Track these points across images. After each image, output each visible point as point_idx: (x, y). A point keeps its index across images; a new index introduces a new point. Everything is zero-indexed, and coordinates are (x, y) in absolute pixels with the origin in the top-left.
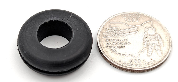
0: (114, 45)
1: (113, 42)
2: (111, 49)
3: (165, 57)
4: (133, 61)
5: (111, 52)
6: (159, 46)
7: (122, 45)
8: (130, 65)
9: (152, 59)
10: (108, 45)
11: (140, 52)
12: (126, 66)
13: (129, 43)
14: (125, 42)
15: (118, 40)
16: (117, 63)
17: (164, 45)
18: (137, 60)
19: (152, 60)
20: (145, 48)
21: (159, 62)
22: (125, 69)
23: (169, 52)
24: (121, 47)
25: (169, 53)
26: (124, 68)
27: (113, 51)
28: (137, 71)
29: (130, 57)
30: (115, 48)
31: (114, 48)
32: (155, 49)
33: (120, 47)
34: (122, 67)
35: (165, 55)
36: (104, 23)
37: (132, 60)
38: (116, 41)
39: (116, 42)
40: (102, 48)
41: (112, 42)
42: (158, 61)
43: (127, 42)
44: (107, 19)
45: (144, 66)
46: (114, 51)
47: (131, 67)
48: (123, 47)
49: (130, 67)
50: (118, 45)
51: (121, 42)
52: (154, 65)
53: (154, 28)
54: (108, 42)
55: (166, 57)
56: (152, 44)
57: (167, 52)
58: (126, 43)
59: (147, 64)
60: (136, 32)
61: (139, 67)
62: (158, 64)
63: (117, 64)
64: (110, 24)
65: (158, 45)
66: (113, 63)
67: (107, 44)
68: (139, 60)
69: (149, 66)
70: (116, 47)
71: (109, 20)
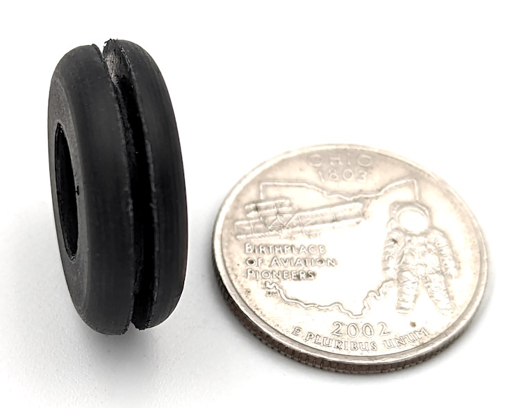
0: (277, 268)
1: (271, 256)
2: (264, 281)
3: (461, 318)
4: (343, 329)
5: (264, 292)
6: (442, 274)
7: (306, 269)
8: (333, 344)
9: (413, 325)
10: (254, 266)
11: (370, 294)
12: (319, 347)
13: (333, 263)
14: (317, 257)
15: (292, 248)
16: (284, 335)
17: (461, 271)
18: (360, 326)
19: (415, 329)
20: (391, 282)
21: (440, 336)
22: (315, 358)
23: (479, 298)
24: (301, 275)
25: (476, 304)
26: (312, 354)
27: (271, 291)
28: (361, 366)
29: (336, 315)
30: (280, 277)
31: (276, 280)
32: (426, 285)
33: (298, 277)
34: (303, 351)
35: (464, 309)
37: (339, 324)
39: (282, 256)
40: (233, 277)
41: (267, 257)
42: (436, 333)
43: (325, 257)
45: (384, 351)
46: (274, 290)
47: (337, 351)
48: (308, 275)
49: (331, 351)
50: (290, 268)
51: (302, 255)
52: (424, 345)
53: (424, 208)
54: (254, 257)
55: (468, 317)
56: (414, 267)
57: (470, 299)
58: (321, 261)
59: (395, 343)
60: (358, 220)
61: (365, 354)
62: (438, 344)
63: (285, 339)
64: (261, 187)
65: (439, 269)
66: (270, 333)
67: (252, 262)
68: (367, 325)
69: (403, 348)
70: (283, 275)
71: (257, 171)
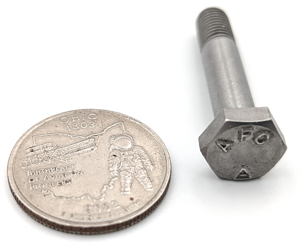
1: (44, 175)
3: (159, 191)
7: (65, 179)
11: (105, 186)
13: (81, 172)
14: (71, 171)
15: (56, 169)
16: (56, 217)
17: (156, 166)
18: (101, 204)
19: (134, 201)
24: (63, 183)
27: (46, 194)
28: (104, 227)
30: (50, 186)
33: (61, 184)
36: (21, 138)
37: (89, 206)
38: (51, 171)
39: (50, 174)
40: (21, 190)
41: (41, 176)
42: (146, 201)
43: (75, 171)
44: (28, 131)
45: (117, 216)
48: (66, 182)
49: (85, 222)
50: (56, 180)
51: (62, 171)
53: (130, 136)
54: (33, 177)
58: (73, 173)
59: (123, 211)
60: (92, 148)
64: (34, 139)
65: (143, 167)
67: (32, 180)
68: (105, 204)
69: (128, 213)
71: (31, 131)
